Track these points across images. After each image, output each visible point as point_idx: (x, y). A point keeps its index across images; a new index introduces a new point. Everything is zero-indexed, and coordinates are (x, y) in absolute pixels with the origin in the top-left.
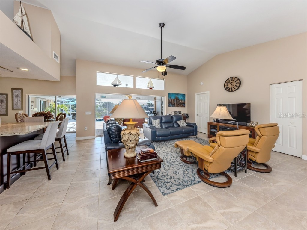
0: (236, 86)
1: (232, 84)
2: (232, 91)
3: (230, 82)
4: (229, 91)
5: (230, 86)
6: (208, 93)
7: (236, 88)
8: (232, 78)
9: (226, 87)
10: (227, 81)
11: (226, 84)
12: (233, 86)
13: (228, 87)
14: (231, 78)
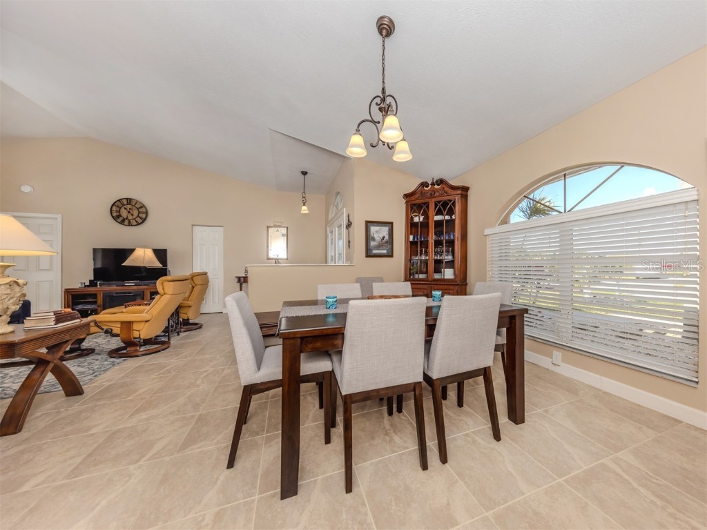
0: (138, 216)
1: (129, 212)
2: (130, 224)
3: (125, 207)
4: (122, 222)
5: (124, 213)
6: (56, 219)
7: (140, 221)
8: (129, 201)
9: (115, 215)
10: (118, 203)
11: (114, 208)
12: (132, 215)
13: (119, 216)
14: (127, 199)
